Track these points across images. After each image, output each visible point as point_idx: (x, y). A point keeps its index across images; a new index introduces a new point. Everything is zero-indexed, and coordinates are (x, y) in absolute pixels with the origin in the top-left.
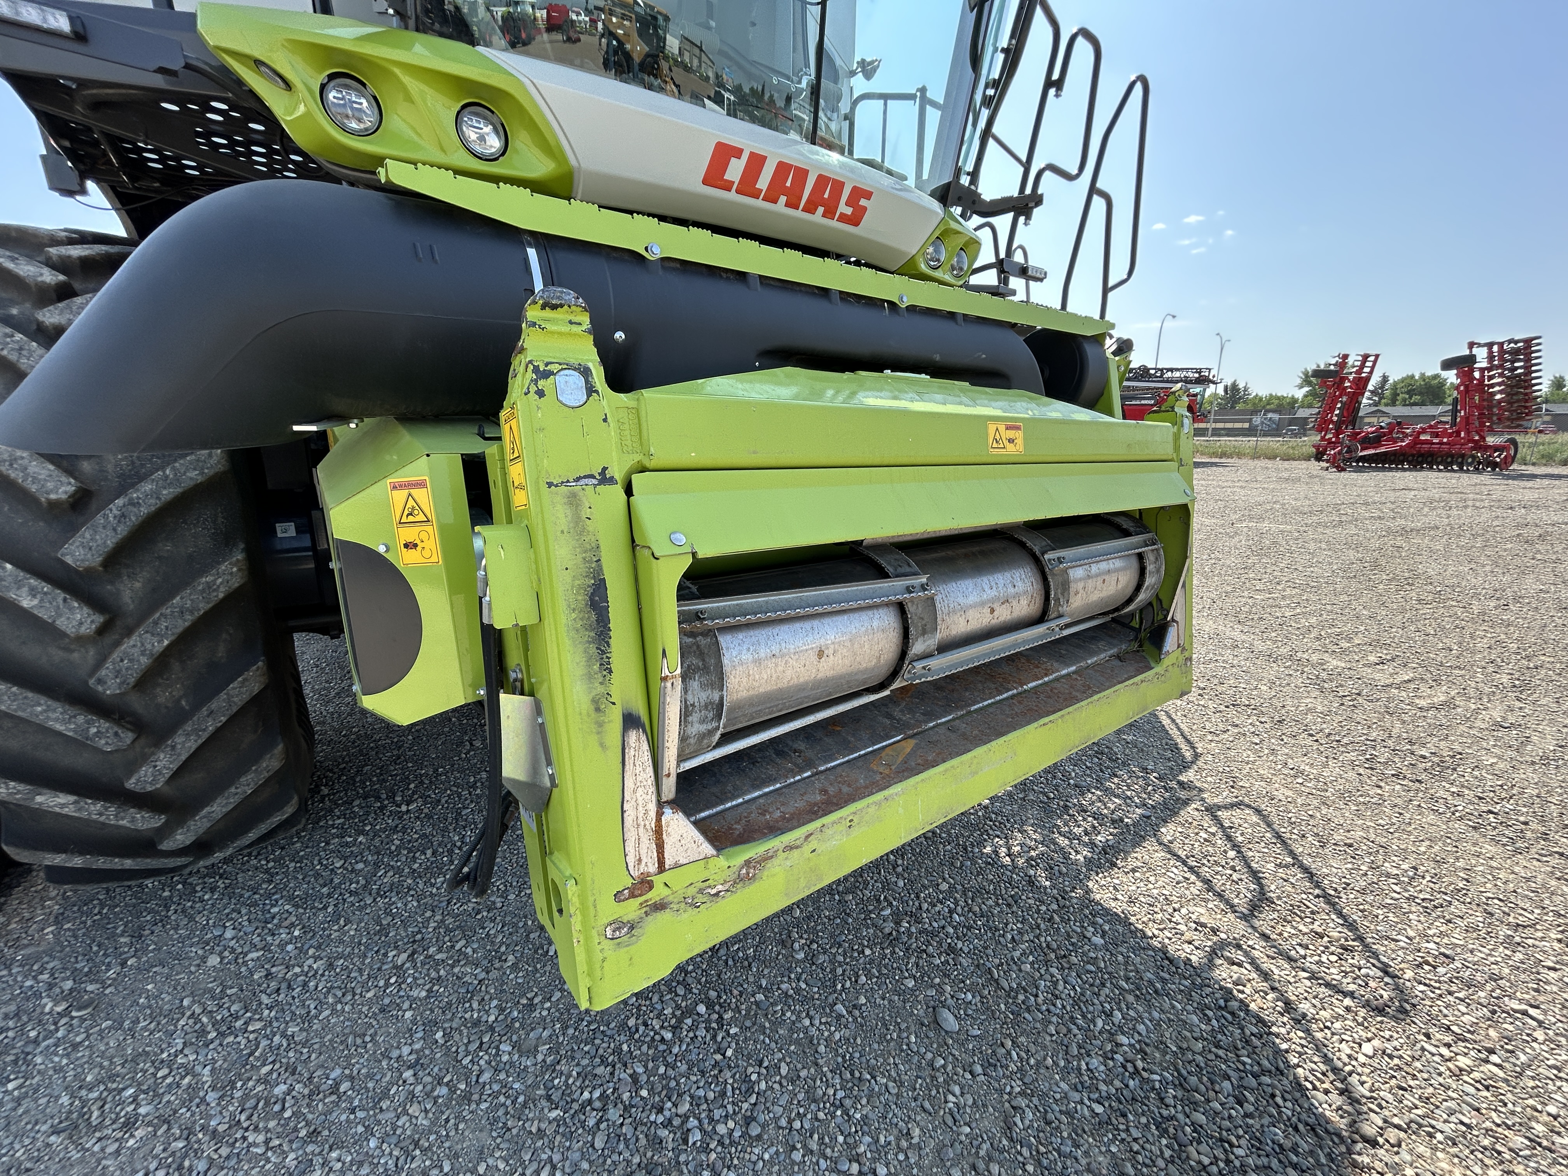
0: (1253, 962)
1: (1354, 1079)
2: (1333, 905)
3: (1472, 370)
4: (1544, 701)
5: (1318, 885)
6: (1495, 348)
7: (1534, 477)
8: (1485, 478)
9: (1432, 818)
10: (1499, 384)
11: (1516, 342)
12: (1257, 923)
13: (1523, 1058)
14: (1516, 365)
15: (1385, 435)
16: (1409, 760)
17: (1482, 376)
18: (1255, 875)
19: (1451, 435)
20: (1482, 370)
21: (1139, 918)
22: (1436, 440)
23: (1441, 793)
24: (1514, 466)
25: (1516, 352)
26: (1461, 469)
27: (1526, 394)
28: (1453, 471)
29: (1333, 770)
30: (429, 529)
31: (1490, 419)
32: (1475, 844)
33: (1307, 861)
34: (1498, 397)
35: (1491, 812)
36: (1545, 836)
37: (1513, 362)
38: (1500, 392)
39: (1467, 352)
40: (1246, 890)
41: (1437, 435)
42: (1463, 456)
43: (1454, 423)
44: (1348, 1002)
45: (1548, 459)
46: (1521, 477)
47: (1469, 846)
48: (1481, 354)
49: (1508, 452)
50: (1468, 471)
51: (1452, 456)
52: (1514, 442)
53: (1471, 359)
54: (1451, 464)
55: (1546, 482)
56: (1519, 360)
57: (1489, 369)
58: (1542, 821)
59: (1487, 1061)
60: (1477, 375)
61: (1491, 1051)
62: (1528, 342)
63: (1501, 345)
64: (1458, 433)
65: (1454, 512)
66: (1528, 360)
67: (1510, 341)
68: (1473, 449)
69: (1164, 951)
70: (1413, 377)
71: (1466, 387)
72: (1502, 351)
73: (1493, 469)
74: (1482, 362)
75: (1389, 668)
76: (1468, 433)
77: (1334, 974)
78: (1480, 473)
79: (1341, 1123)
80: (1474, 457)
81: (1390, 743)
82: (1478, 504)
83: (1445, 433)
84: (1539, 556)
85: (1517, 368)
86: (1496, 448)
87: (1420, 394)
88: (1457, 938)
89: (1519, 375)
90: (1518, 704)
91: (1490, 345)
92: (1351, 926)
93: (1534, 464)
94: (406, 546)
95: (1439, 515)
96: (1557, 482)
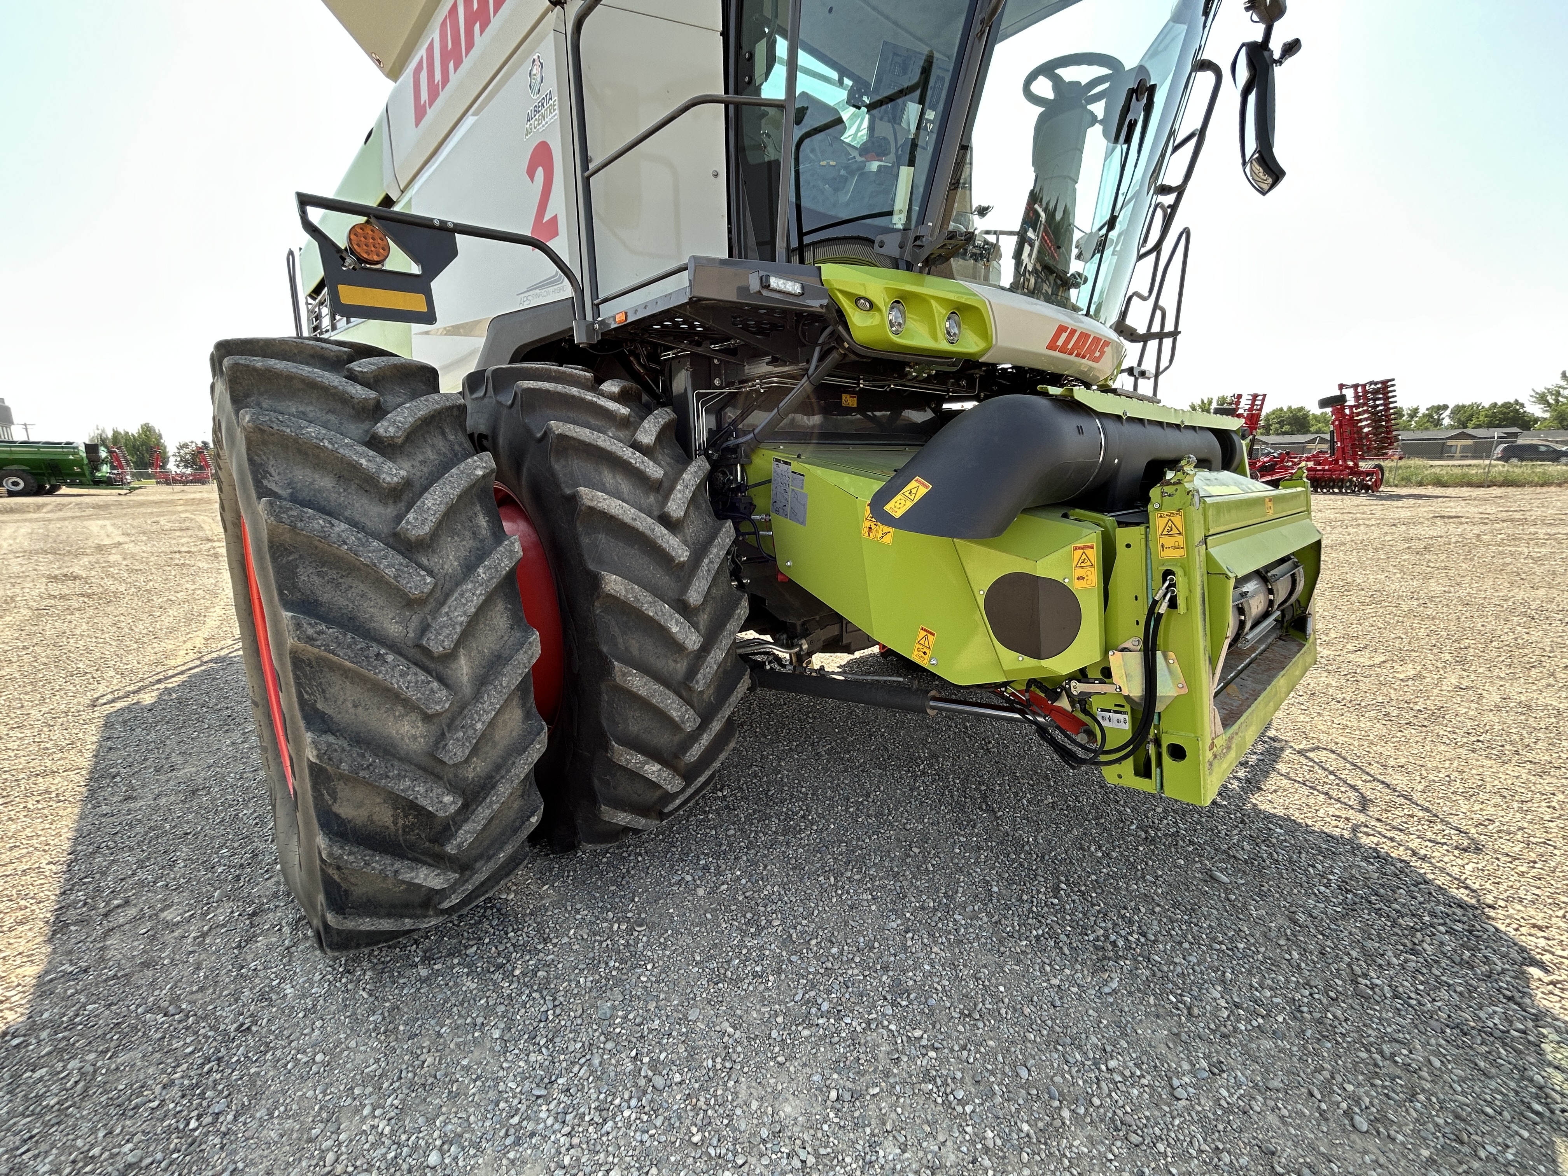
0: (1380, 833)
1: (1468, 881)
2: (1410, 800)
3: (1343, 408)
4: (1480, 670)
5: (1395, 791)
6: (1360, 389)
7: (1400, 497)
8: (1362, 500)
9: (1443, 747)
10: (1366, 419)
11: (1376, 384)
12: (1371, 814)
13: (1553, 864)
14: (1378, 402)
15: (1276, 463)
16: (1412, 713)
17: (1352, 412)
18: (1353, 787)
19: (1330, 463)
20: (1351, 407)
21: (1297, 816)
22: (1319, 468)
23: (1442, 733)
24: (1382, 488)
25: (1376, 392)
26: (1341, 492)
27: (1387, 427)
28: (1334, 493)
29: (1365, 724)
30: (1092, 569)
31: (1361, 449)
32: (1477, 760)
33: (1381, 778)
34: (1366, 430)
35: (1479, 741)
36: (1517, 752)
37: (1375, 400)
38: (1368, 426)
39: (1338, 393)
40: (1352, 798)
41: (1319, 464)
42: (1342, 480)
43: (1332, 454)
44: (1445, 847)
45: (1406, 481)
46: (1390, 497)
47: (1474, 762)
48: (1349, 394)
49: (1377, 475)
50: (1346, 494)
51: (1333, 480)
52: (1380, 468)
53: (1342, 399)
54: (1333, 488)
55: (1412, 501)
56: (1379, 399)
57: (1357, 407)
58: (1512, 743)
59: (1534, 867)
60: (1347, 411)
61: (1535, 862)
62: (1385, 383)
63: (1364, 386)
64: (1337, 461)
65: (1351, 530)
66: (1386, 398)
67: (1371, 383)
68: (1350, 474)
69: (1323, 832)
70: (1281, 409)
71: (1340, 422)
72: (1365, 392)
73: (1367, 492)
74: (1351, 401)
75: (1366, 653)
76: (1345, 460)
77: (1429, 835)
78: (1357, 495)
79: (1473, 901)
80: (1351, 481)
81: (1393, 703)
82: (1367, 522)
83: (1326, 461)
84: (1432, 565)
85: (1378, 406)
86: (1368, 473)
87: (1289, 424)
88: (1492, 810)
89: (1381, 411)
90: (1465, 674)
91: (1355, 386)
92: (1427, 810)
93: (1396, 486)
94: (1078, 579)
95: (1340, 533)
96: (1420, 501)
